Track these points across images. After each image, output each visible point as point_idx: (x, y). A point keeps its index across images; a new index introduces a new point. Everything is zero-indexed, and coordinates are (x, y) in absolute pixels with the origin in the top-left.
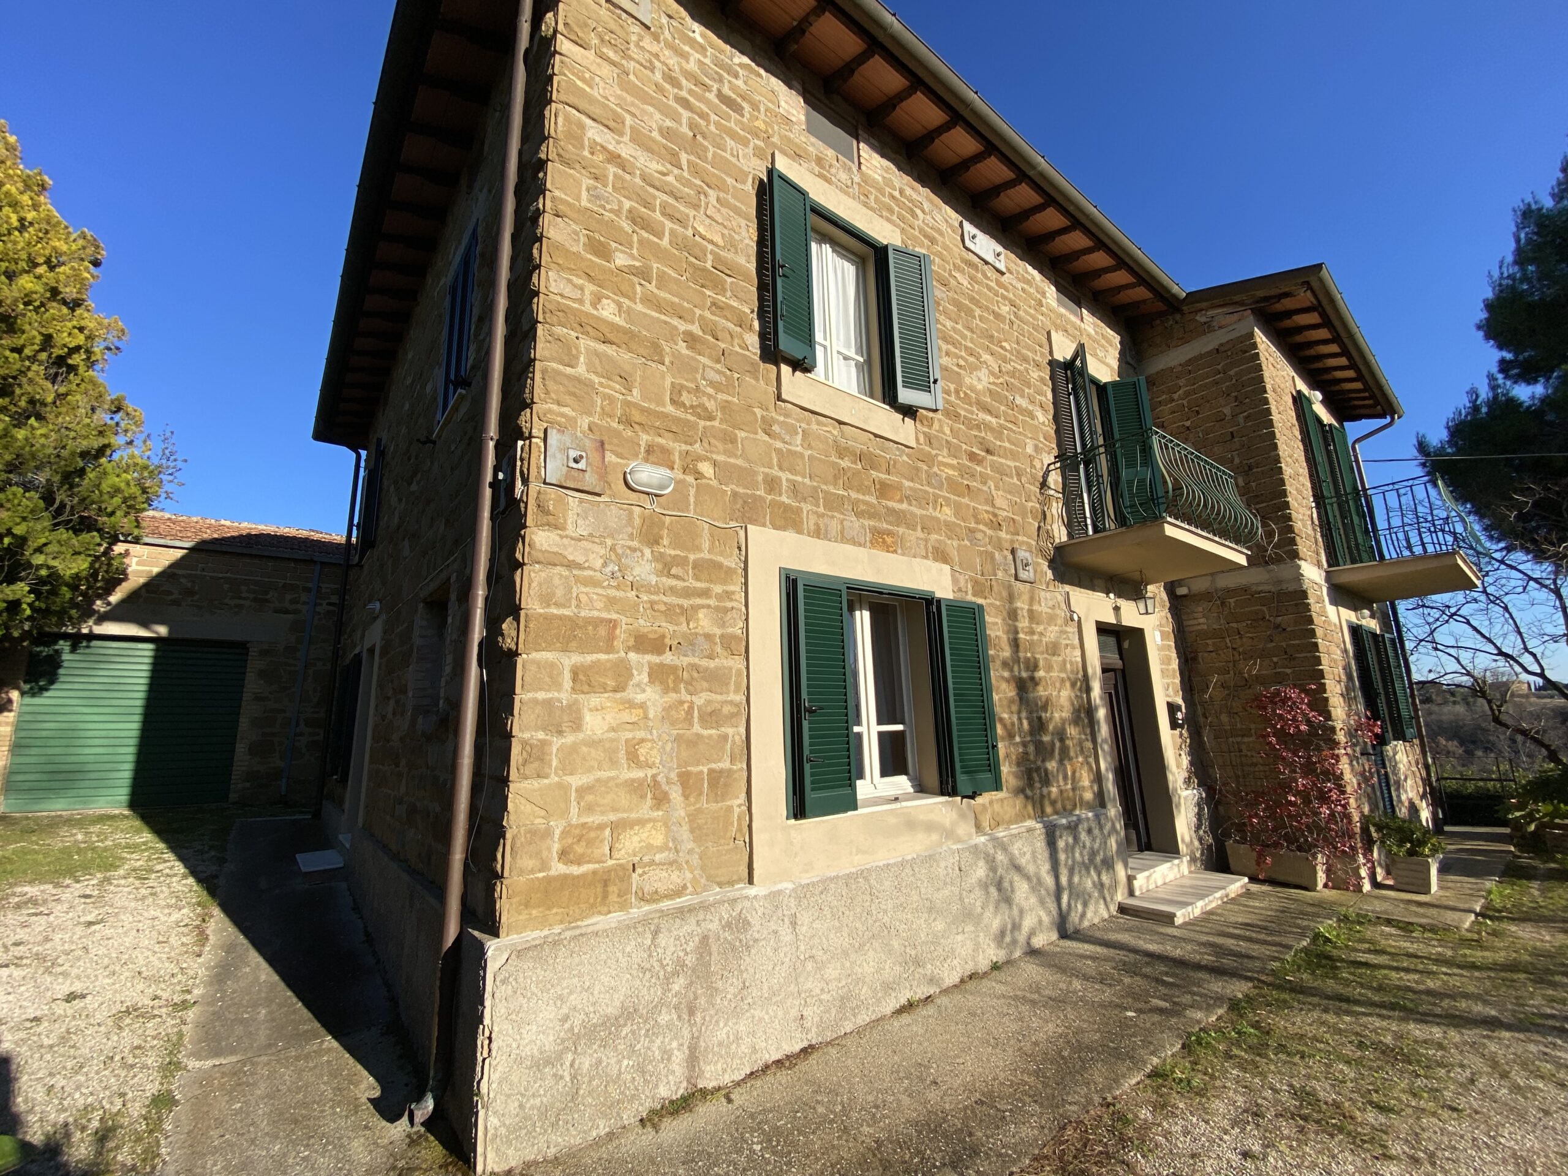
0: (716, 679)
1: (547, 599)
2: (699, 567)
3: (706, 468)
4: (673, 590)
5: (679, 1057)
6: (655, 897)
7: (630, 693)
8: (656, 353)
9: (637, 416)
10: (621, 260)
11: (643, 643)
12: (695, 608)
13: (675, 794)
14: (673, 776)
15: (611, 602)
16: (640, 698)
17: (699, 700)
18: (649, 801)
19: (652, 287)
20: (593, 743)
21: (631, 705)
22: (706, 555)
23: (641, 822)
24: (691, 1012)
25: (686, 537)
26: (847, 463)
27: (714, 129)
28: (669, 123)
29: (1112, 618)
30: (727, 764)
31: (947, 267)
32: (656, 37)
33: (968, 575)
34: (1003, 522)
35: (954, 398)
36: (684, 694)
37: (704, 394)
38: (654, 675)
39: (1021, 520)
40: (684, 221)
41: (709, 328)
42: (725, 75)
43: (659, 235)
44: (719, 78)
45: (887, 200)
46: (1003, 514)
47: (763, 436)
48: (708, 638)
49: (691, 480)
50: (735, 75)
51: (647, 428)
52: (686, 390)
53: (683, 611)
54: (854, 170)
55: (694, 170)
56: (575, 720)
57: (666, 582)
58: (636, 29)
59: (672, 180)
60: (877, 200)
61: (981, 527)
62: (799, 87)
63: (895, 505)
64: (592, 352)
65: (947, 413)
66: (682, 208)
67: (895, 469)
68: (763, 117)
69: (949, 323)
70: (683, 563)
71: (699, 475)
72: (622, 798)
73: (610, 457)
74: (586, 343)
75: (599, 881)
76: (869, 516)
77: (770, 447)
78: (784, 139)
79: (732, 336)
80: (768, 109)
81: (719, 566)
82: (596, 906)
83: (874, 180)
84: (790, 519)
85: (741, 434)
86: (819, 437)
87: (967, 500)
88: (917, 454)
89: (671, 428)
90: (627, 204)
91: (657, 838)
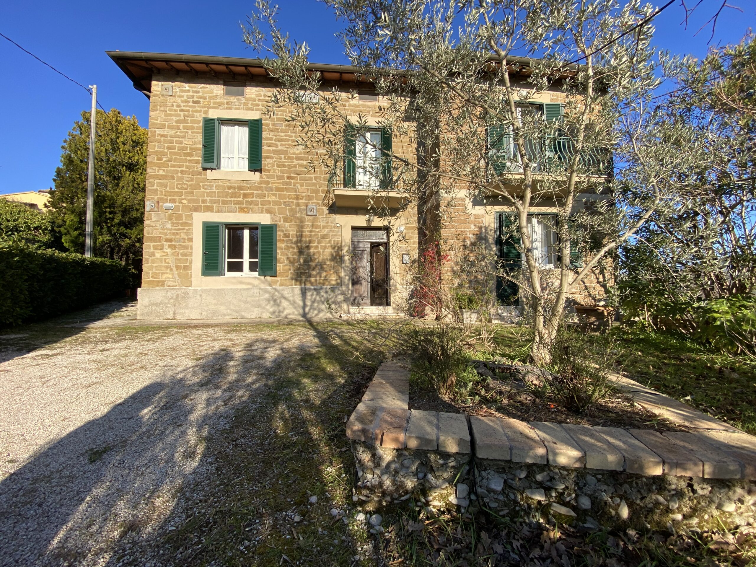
0: (186, 247)
1: (148, 233)
2: (182, 224)
3: (184, 201)
4: (175, 229)
5: (172, 313)
6: (169, 286)
7: (165, 250)
8: (173, 178)
9: (167, 194)
10: (164, 159)
11: (167, 240)
12: (180, 233)
13: (174, 269)
14: (174, 266)
15: (160, 233)
17: (181, 251)
18: (169, 270)
19: (173, 163)
20: (157, 259)
21: (164, 252)
22: (184, 221)
23: (167, 273)
24: (175, 306)
25: (179, 217)
26: (232, 191)
27: (191, 113)
28: (177, 118)
29: (365, 224)
30: (188, 264)
31: (285, 114)
32: (175, 96)
33: (281, 216)
34: (303, 197)
35: (283, 160)
36: (177, 250)
37: (185, 184)
38: (170, 246)
39: (314, 195)
40: (181, 143)
41: (188, 167)
42: (195, 94)
43: (175, 149)
44: (193, 96)
45: (257, 102)
46: (304, 194)
47: (202, 190)
48: (184, 239)
49: (181, 205)
50: (199, 92)
51: (170, 196)
52: (180, 184)
53: (177, 233)
54: (242, 99)
55: (184, 128)
56: (153, 254)
57: (174, 228)
58: (169, 97)
59: (178, 133)
60: (252, 104)
61: (291, 200)
62: (222, 82)
63: (249, 199)
64: (157, 183)
65: (278, 166)
66: (181, 139)
67: (251, 189)
68: (208, 100)
69: (283, 134)
70: (178, 223)
71: (182, 203)
72: (163, 268)
73: (161, 204)
74: (156, 181)
75: (158, 282)
76: (239, 204)
77: (204, 192)
78: (215, 103)
79: (194, 167)
80: (209, 97)
81: (187, 223)
82: (157, 286)
83: (251, 98)
84: (209, 209)
85: (195, 191)
86: (221, 186)
87: (285, 193)
88: (261, 182)
89: (176, 194)
90: (166, 145)
91: (171, 276)
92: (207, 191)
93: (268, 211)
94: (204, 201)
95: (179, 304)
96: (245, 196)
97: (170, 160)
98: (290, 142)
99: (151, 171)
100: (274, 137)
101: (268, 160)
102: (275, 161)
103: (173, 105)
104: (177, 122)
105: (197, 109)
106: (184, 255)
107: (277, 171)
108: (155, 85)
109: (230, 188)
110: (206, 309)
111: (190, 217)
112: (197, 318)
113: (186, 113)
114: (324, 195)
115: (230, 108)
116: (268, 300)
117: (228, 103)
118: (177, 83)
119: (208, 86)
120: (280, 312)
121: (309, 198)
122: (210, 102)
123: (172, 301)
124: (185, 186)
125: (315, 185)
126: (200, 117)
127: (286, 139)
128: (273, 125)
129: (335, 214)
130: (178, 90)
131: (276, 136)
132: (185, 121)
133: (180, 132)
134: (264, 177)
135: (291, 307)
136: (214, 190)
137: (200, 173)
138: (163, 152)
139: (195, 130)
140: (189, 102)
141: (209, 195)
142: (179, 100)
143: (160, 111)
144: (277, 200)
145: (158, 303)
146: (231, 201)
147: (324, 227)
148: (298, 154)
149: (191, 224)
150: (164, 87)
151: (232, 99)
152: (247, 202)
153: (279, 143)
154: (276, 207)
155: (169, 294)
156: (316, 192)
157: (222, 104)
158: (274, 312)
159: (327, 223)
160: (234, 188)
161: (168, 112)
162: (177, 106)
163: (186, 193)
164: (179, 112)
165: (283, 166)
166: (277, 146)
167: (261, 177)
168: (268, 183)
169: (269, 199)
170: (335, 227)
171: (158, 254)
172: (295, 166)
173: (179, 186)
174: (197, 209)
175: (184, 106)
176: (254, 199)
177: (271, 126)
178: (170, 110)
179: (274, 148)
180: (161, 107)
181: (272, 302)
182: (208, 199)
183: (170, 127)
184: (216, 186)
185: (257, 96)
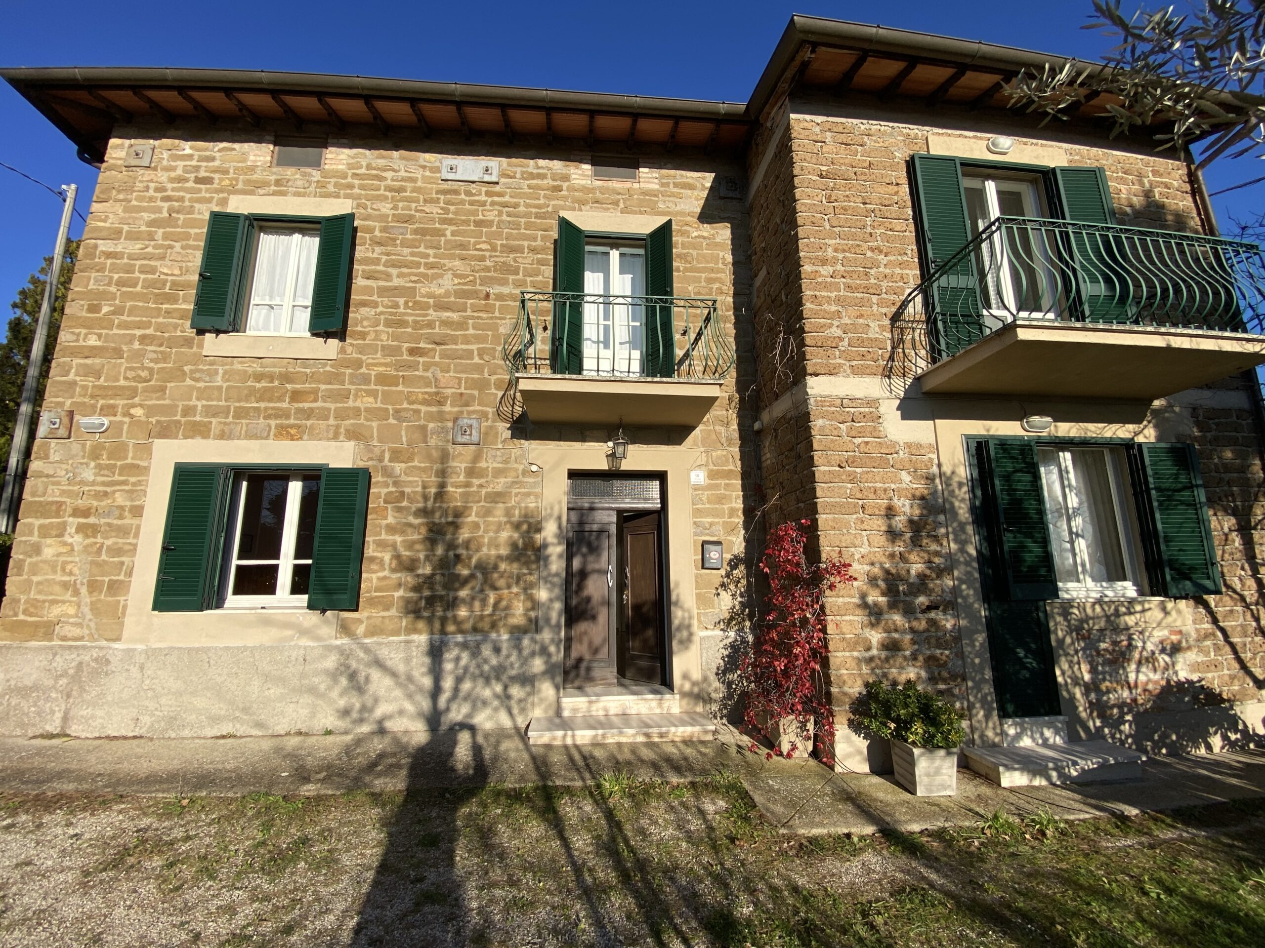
0: (124, 531)
1: (35, 494)
2: (124, 469)
3: (138, 412)
4: (103, 484)
5: (58, 717)
6: (64, 638)
7: (67, 538)
8: (118, 353)
9: (98, 392)
10: (105, 309)
11: (77, 512)
12: (114, 492)
13: (84, 590)
14: (85, 581)
15: (63, 493)
16: (70, 540)
17: (109, 542)
18: (70, 592)
19: (125, 318)
20: (45, 562)
21: (65, 544)
22: (129, 461)
23: (64, 602)
24: (69, 696)
25: (119, 451)
26: (264, 384)
27: (187, 204)
28: (153, 216)
29: (603, 465)
30: (122, 577)
31: (414, 205)
32: (155, 169)
33: (386, 447)
34: (446, 398)
35: (402, 310)
36: (99, 539)
37: (143, 368)
38: (80, 529)
39: (476, 393)
40: (153, 270)
41: (160, 328)
42: (204, 164)
43: (135, 285)
44: (197, 168)
45: (349, 180)
46: (449, 391)
47: (189, 382)
48: (122, 508)
49: (127, 419)
50: (213, 159)
51: (104, 397)
52: (131, 369)
53: (106, 494)
54: (314, 172)
55: (166, 237)
56: (37, 549)
57: (100, 479)
58: (141, 171)
59: (150, 250)
60: (336, 185)
61: (415, 407)
62: (272, 138)
63: (307, 405)
64: (79, 365)
65: (388, 323)
66: (152, 263)
67: (312, 378)
68: (231, 175)
69: (406, 251)
70: (111, 468)
71: (132, 416)
72: (57, 589)
73: (77, 417)
74: (77, 361)
75: (36, 625)
76: (277, 417)
77: (192, 388)
78: (247, 182)
79: (176, 327)
80: (236, 169)
81: (137, 467)
82: (33, 637)
83: (337, 171)
84: (199, 430)
85: (169, 385)
86: (238, 372)
87: (400, 388)
88: (342, 363)
89: (118, 392)
90: (116, 276)
91: (72, 611)
92: (201, 385)
93: (353, 435)
94: (188, 411)
95: (82, 690)
96: (296, 396)
97: (118, 311)
98: (422, 270)
99: (70, 337)
100: (384, 258)
101: (364, 311)
102: (381, 313)
103: (147, 188)
104: (151, 223)
105: (203, 194)
106: (117, 551)
107: (384, 337)
108: (116, 147)
109: (259, 377)
110: (152, 705)
111: (146, 450)
112: (124, 733)
113: (176, 204)
114: (500, 394)
115: (283, 194)
116: (334, 676)
117: (278, 183)
118: (165, 141)
119: (237, 146)
120: (364, 709)
121: (463, 400)
122: (237, 180)
123: (63, 681)
124: (144, 374)
125: (479, 368)
126: (203, 214)
127: (412, 262)
128: (384, 230)
129: (526, 439)
130: (165, 155)
131: (388, 254)
132: (170, 221)
133: (154, 247)
134: (349, 349)
135: (398, 693)
136: (219, 381)
137: (188, 342)
138: (104, 292)
139: (191, 242)
140: (186, 180)
141: (203, 394)
142: (163, 176)
143: (116, 201)
144: (379, 405)
145: (25, 688)
146: (257, 409)
147: (498, 473)
148: (440, 296)
149: (147, 469)
150: (133, 149)
151: (290, 172)
152: (299, 411)
153: (394, 272)
154: (375, 424)
155: (59, 662)
156: (482, 385)
157: (265, 184)
158: (345, 712)
159: (506, 462)
160: (271, 378)
161: (134, 203)
162: (157, 190)
163: (145, 390)
164: (159, 203)
165: (402, 323)
166: (388, 277)
167: (342, 351)
168: (359, 364)
169: (358, 404)
170: (525, 472)
171: (49, 551)
172: (431, 325)
173: (130, 374)
174: (166, 431)
175: (173, 190)
176: (319, 404)
177: (377, 233)
178: (140, 199)
179: (382, 283)
180: (119, 192)
181: (344, 681)
182: (199, 404)
183: (133, 236)
184: (225, 373)
185: (350, 166)
